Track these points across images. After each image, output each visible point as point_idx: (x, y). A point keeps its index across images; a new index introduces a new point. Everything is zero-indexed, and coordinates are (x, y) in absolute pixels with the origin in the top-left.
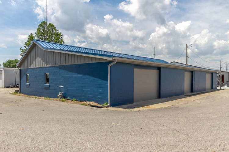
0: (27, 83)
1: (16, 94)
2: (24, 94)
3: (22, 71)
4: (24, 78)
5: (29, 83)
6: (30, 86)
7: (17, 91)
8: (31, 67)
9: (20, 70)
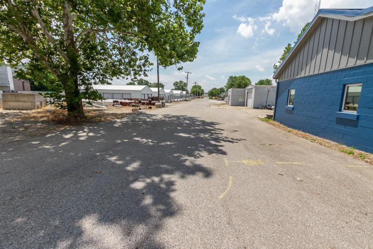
0: (289, 106)
1: (267, 122)
2: (281, 124)
3: (280, 85)
4: (283, 97)
5: (292, 106)
6: (295, 111)
7: (269, 117)
8: (303, 75)
9: (278, 84)
